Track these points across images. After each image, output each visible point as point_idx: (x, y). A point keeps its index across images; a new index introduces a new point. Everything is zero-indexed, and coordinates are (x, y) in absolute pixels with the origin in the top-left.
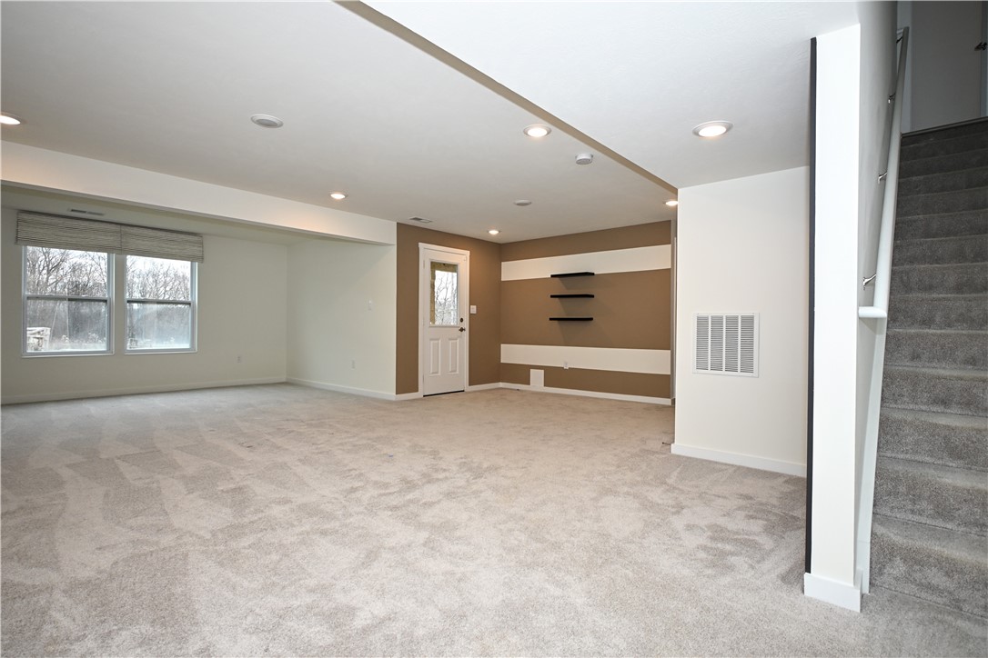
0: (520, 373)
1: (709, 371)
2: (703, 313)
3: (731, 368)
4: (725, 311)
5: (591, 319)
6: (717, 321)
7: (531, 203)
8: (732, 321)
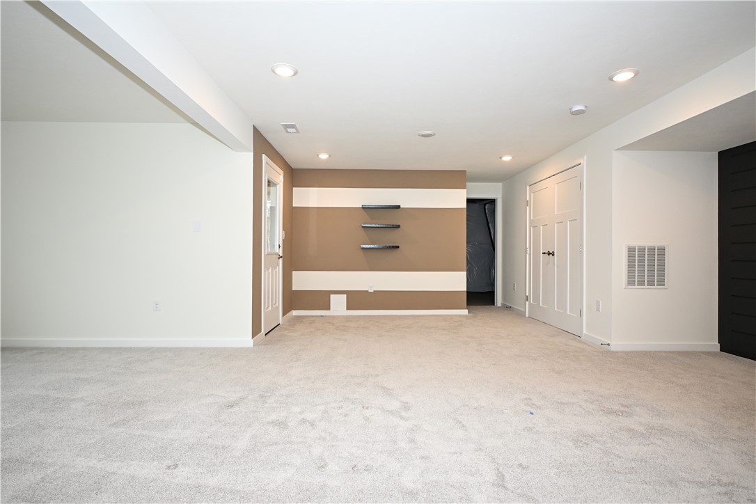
0: (320, 299)
1: (636, 286)
2: (632, 244)
3: (651, 283)
4: (647, 243)
5: (398, 247)
6: (642, 250)
7: (435, 134)
8: (652, 250)
